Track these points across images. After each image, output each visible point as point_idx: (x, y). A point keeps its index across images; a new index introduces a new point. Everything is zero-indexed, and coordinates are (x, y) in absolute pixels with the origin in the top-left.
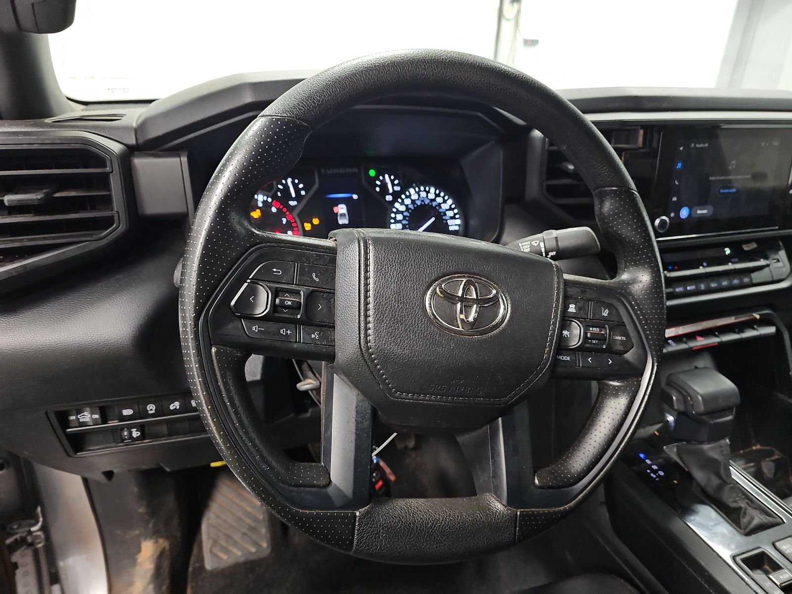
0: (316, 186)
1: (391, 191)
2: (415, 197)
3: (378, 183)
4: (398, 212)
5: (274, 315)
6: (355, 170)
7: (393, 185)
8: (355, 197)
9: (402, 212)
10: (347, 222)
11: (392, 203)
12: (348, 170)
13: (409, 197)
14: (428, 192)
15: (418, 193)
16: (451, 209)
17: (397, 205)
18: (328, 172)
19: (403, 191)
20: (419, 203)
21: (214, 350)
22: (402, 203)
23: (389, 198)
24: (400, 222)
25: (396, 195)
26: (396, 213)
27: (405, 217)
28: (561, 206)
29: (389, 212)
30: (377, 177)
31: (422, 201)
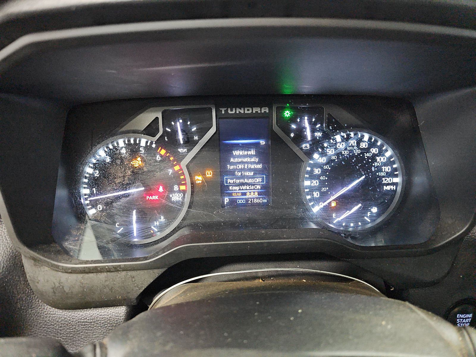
0: (212, 130)
1: (309, 138)
2: (341, 146)
3: (294, 126)
4: (316, 164)
6: (265, 110)
7: (313, 131)
8: (262, 142)
9: (321, 165)
11: (309, 154)
12: (256, 110)
13: (333, 146)
14: (360, 140)
15: (346, 142)
16: (389, 163)
17: (316, 156)
18: (230, 112)
19: (327, 136)
20: (346, 153)
22: (323, 154)
23: (306, 146)
24: (318, 177)
25: (316, 144)
26: (313, 166)
27: (324, 172)
29: (303, 165)
30: (293, 120)
31: (351, 151)
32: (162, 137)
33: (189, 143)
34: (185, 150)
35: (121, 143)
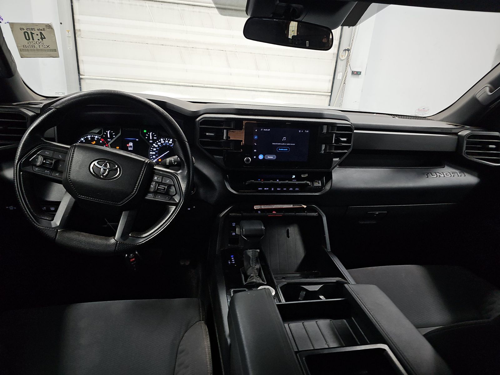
0: (120, 134)
3: (147, 135)
4: (154, 147)
5: (43, 166)
6: (137, 129)
7: (153, 137)
8: (137, 140)
9: (156, 148)
10: (132, 149)
11: (152, 144)
12: (134, 129)
13: (160, 142)
14: (169, 141)
15: (164, 141)
17: (154, 145)
18: (125, 129)
19: (158, 139)
20: (164, 144)
21: (21, 173)
22: (157, 144)
23: (151, 141)
24: (154, 151)
25: (154, 141)
26: (153, 148)
27: (157, 150)
28: (205, 149)
29: (150, 147)
30: (147, 133)
31: (166, 144)
32: (103, 135)
33: (111, 137)
34: (110, 140)
35: (89, 137)
